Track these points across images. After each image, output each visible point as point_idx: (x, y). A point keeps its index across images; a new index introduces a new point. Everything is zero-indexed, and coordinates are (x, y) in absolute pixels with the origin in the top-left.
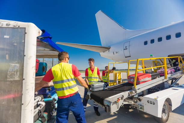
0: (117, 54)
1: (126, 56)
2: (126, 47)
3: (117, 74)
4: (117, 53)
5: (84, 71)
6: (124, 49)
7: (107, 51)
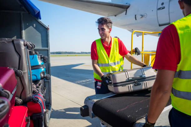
0: (143, 18)
1: (161, 23)
2: (163, 4)
3: (150, 57)
4: (142, 16)
5: (89, 53)
6: (159, 9)
7: (122, 14)
